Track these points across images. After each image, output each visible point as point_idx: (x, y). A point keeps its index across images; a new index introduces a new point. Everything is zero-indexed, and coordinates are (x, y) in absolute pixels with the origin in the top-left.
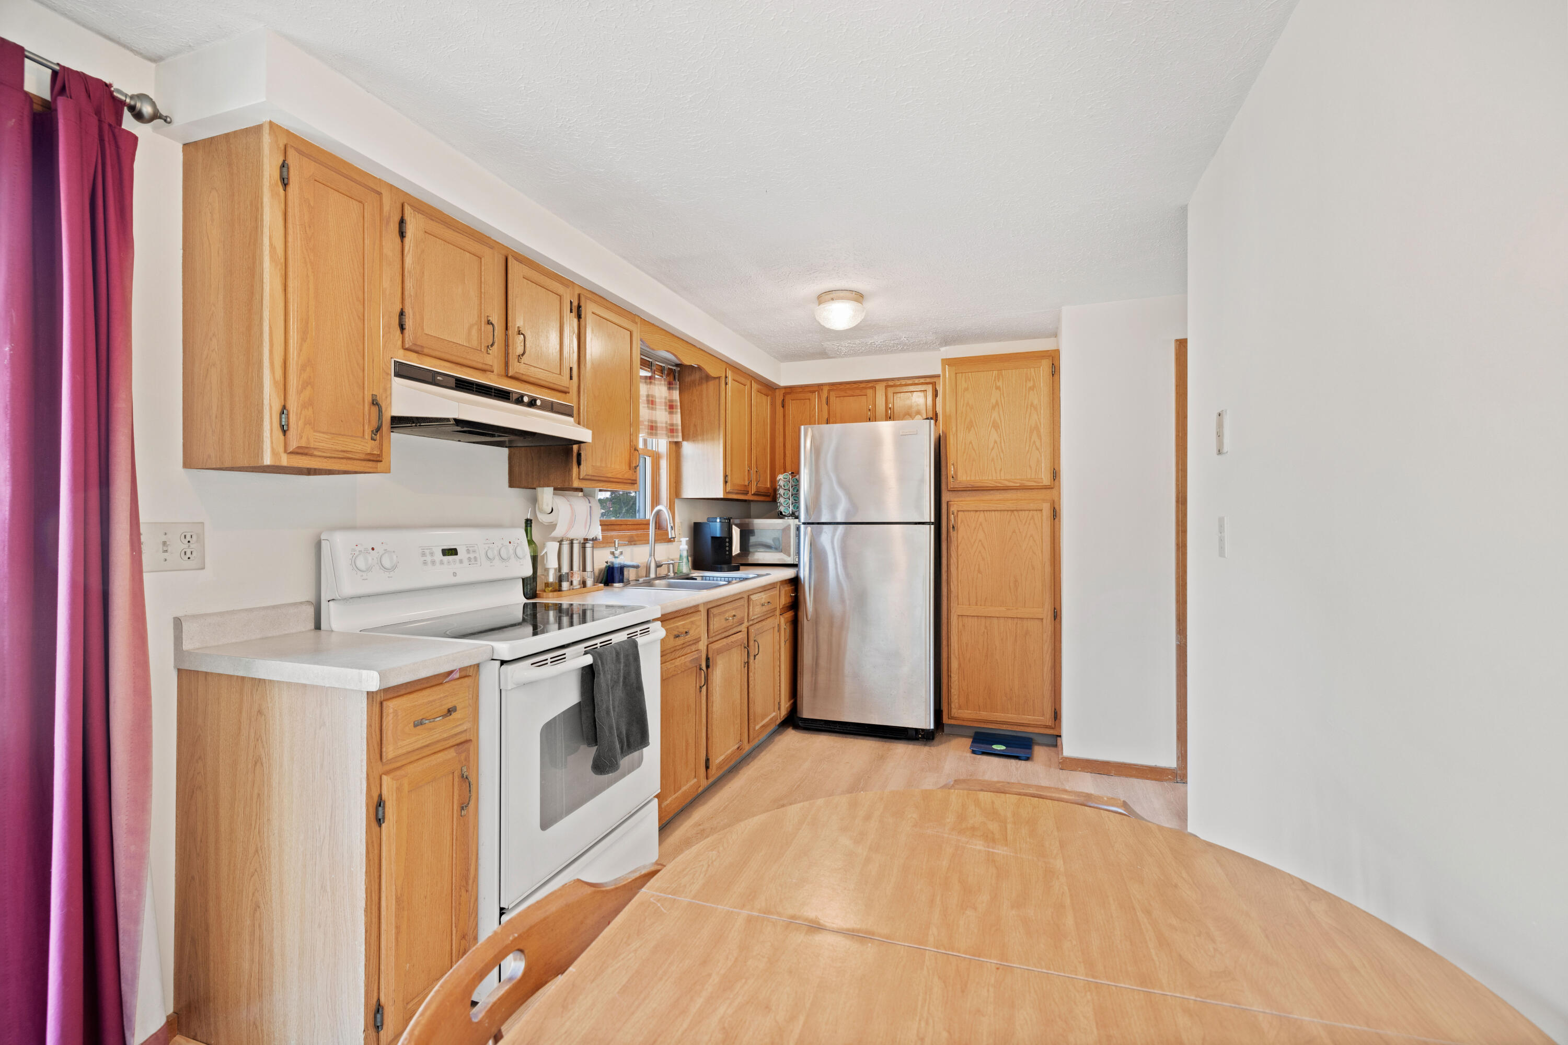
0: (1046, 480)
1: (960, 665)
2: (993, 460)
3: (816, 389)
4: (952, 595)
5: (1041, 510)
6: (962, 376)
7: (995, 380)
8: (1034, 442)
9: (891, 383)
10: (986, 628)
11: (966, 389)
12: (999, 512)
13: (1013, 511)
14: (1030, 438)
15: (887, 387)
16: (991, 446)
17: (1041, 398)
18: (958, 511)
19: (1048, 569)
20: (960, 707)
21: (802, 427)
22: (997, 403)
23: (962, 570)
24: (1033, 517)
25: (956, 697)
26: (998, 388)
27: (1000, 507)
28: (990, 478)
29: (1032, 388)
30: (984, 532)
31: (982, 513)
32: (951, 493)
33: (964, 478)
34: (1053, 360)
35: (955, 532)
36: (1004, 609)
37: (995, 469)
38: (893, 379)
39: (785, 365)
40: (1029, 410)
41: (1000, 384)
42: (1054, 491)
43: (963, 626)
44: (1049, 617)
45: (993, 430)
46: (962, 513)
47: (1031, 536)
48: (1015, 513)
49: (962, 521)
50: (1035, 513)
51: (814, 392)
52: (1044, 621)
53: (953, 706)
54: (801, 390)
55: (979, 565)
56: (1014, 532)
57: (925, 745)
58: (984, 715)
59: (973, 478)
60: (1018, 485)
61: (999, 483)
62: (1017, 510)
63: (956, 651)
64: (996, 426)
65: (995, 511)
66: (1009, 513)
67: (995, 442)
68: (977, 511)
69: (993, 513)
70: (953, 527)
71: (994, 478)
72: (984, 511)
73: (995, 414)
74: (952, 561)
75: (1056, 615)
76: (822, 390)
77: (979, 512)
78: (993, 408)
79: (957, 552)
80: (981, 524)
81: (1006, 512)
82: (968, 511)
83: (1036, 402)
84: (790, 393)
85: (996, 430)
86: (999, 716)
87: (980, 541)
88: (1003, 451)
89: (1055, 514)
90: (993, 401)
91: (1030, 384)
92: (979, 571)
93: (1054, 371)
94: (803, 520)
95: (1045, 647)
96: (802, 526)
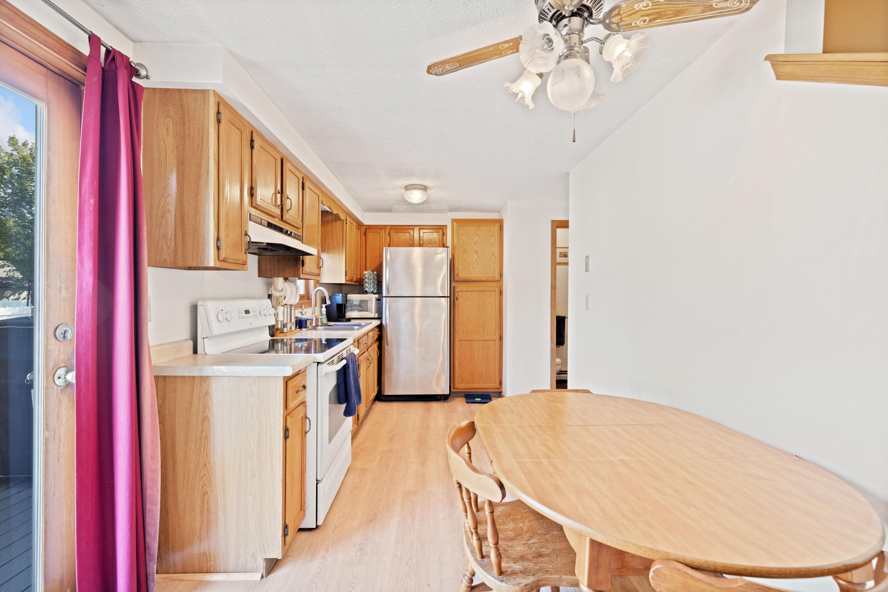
0: (497, 278)
1: (459, 363)
2: (475, 268)
3: (383, 227)
4: (456, 331)
5: (495, 291)
7: (476, 231)
8: (493, 260)
9: (422, 227)
10: (471, 345)
11: (463, 234)
12: (477, 292)
13: (483, 291)
14: (491, 258)
15: (420, 229)
16: (474, 261)
17: (495, 240)
18: (459, 291)
19: (498, 317)
20: (459, 383)
21: (384, 248)
22: (477, 241)
23: (461, 319)
24: (491, 294)
25: (457, 378)
26: (477, 235)
27: (478, 289)
28: (473, 276)
29: (492, 236)
30: (470, 301)
31: (469, 292)
32: (455, 282)
33: (462, 276)
34: (500, 223)
35: (457, 301)
36: (479, 336)
37: (476, 272)
38: (423, 226)
39: (366, 214)
40: (490, 246)
41: (478, 233)
42: (501, 283)
43: (461, 345)
44: (498, 339)
45: (475, 254)
46: (461, 292)
47: (491, 303)
48: (484, 292)
49: (461, 296)
50: (492, 292)
51: (382, 229)
52: (496, 341)
53: (456, 383)
54: (374, 227)
55: (468, 316)
56: (484, 301)
57: (445, 402)
58: (470, 386)
59: (466, 276)
60: (486, 279)
61: (478, 278)
62: (485, 291)
63: (458, 357)
64: (476, 252)
66: (482, 292)
67: (476, 259)
68: (467, 291)
69: (474, 292)
70: (457, 299)
71: (475, 276)
72: (470, 291)
73: (476, 247)
74: (456, 315)
75: (501, 338)
76: (386, 228)
78: (475, 244)
79: (458, 310)
80: (469, 298)
81: (480, 292)
82: (463, 291)
83: (493, 242)
84: (369, 229)
85: (476, 254)
86: (476, 385)
87: (469, 305)
88: (479, 264)
89: (501, 293)
90: (475, 240)
91: (491, 234)
92: (468, 319)
93: (501, 229)
94: (384, 295)
95: (497, 352)
96: (384, 298)
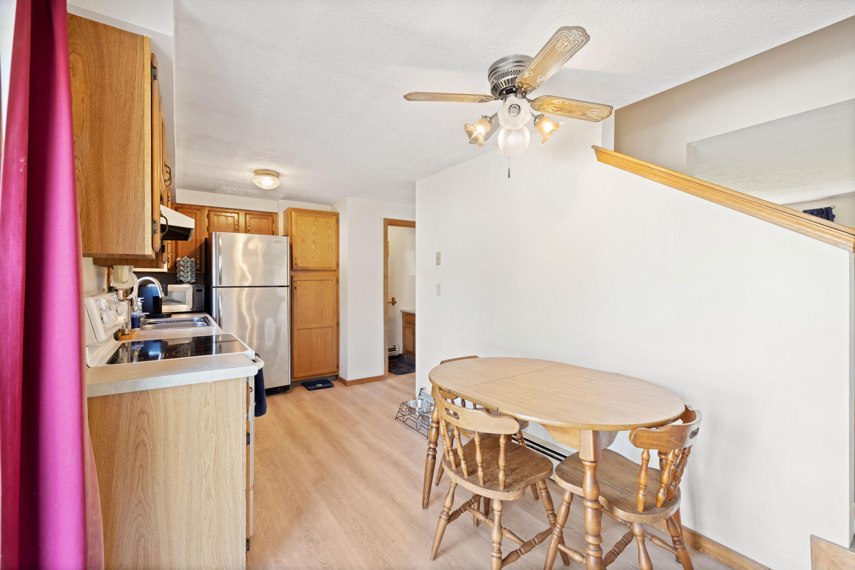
0: (334, 267)
1: (298, 352)
2: (313, 258)
4: (294, 320)
5: (332, 280)
6: (300, 217)
7: (314, 221)
8: (330, 251)
10: (309, 334)
11: (302, 224)
12: (315, 281)
13: (321, 280)
14: (328, 248)
16: (312, 251)
17: (332, 232)
18: (297, 280)
19: (335, 305)
20: (298, 373)
22: (315, 232)
23: (299, 308)
24: (329, 283)
25: (296, 367)
26: (315, 225)
27: (316, 278)
28: (312, 266)
29: (329, 227)
30: (309, 290)
31: (308, 281)
32: (296, 272)
33: (300, 265)
34: (336, 215)
35: (296, 291)
36: (317, 324)
37: (314, 262)
40: (328, 237)
41: (316, 224)
42: (337, 272)
43: (299, 334)
44: (336, 325)
45: (313, 244)
46: (299, 281)
47: (329, 291)
48: (322, 281)
49: (299, 285)
50: (330, 281)
52: (334, 327)
53: (295, 373)
55: (306, 305)
56: (322, 289)
57: (286, 393)
58: (309, 373)
59: (304, 265)
60: (323, 269)
61: (315, 268)
62: (323, 280)
63: (296, 346)
64: (314, 242)
65: (313, 280)
66: (320, 281)
67: (314, 249)
68: (305, 280)
69: (313, 281)
70: (295, 288)
71: (314, 266)
72: (309, 280)
73: (314, 237)
74: (294, 304)
75: (338, 325)
77: (306, 281)
78: (313, 234)
79: (297, 300)
80: (307, 287)
81: (318, 281)
82: (301, 280)
83: (331, 234)
85: (315, 244)
86: (315, 372)
87: (307, 294)
88: (317, 254)
89: (338, 282)
90: (313, 231)
91: (328, 226)
92: (307, 308)
93: (338, 222)
94: (214, 285)
95: (334, 338)
96: (214, 289)
